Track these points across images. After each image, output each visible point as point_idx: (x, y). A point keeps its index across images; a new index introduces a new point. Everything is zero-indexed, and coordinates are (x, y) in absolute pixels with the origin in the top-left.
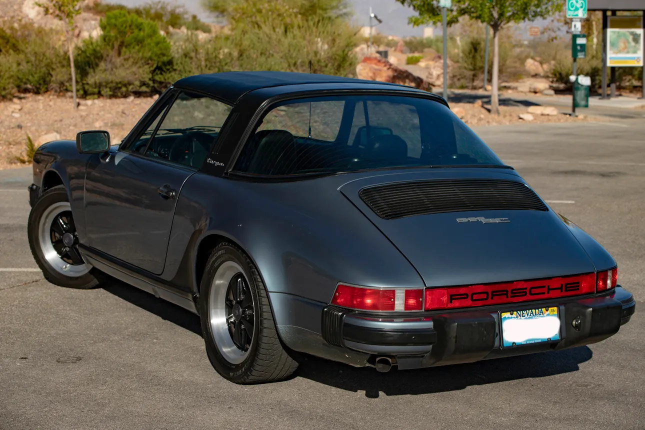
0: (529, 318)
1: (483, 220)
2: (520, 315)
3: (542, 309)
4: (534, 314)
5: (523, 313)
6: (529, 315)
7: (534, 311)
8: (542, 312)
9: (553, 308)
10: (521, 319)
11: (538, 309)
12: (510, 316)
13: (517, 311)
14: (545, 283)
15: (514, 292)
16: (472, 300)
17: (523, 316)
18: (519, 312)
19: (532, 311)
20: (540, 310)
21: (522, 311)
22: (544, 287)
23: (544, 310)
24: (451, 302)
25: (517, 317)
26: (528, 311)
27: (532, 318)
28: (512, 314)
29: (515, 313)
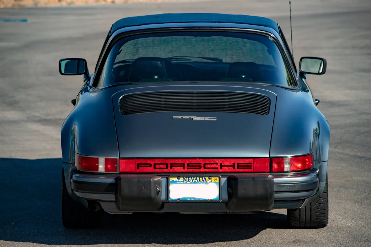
0: (194, 183)
1: (195, 118)
2: (186, 180)
3: (206, 178)
4: (198, 181)
5: (188, 179)
6: (194, 180)
7: (198, 178)
8: (206, 180)
9: (215, 178)
10: (186, 183)
11: (202, 177)
12: (178, 180)
13: (183, 177)
14: (219, 161)
15: (190, 165)
16: (155, 168)
17: (188, 181)
18: (185, 178)
19: (196, 178)
20: (204, 178)
21: (188, 177)
22: (217, 164)
23: (207, 178)
24: (138, 168)
25: (183, 181)
26: (193, 178)
27: (196, 183)
28: (178, 179)
29: (182, 178)
